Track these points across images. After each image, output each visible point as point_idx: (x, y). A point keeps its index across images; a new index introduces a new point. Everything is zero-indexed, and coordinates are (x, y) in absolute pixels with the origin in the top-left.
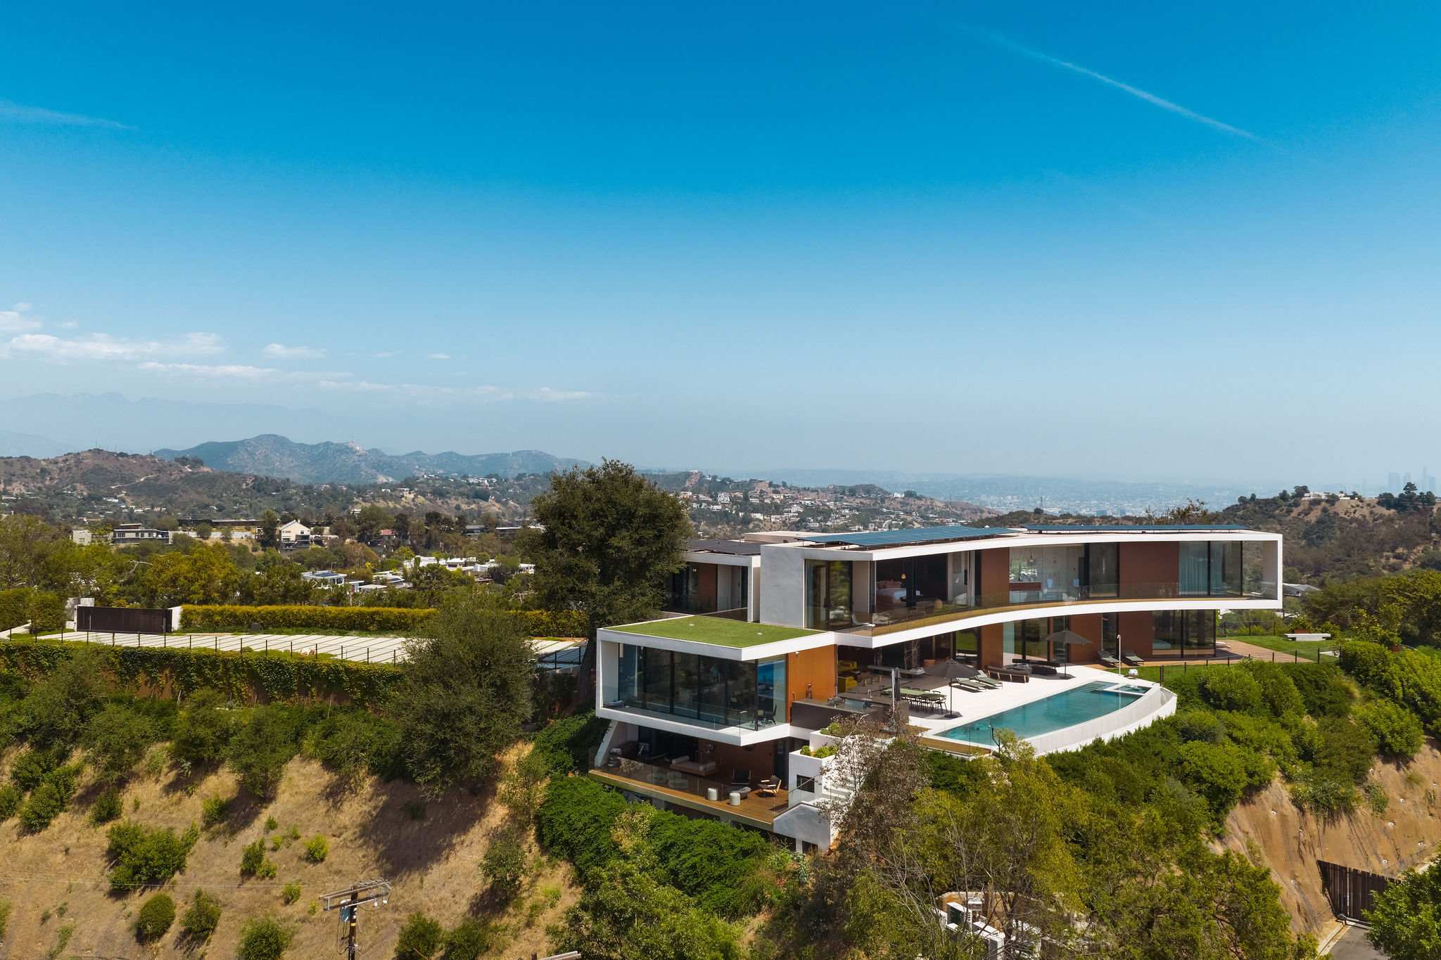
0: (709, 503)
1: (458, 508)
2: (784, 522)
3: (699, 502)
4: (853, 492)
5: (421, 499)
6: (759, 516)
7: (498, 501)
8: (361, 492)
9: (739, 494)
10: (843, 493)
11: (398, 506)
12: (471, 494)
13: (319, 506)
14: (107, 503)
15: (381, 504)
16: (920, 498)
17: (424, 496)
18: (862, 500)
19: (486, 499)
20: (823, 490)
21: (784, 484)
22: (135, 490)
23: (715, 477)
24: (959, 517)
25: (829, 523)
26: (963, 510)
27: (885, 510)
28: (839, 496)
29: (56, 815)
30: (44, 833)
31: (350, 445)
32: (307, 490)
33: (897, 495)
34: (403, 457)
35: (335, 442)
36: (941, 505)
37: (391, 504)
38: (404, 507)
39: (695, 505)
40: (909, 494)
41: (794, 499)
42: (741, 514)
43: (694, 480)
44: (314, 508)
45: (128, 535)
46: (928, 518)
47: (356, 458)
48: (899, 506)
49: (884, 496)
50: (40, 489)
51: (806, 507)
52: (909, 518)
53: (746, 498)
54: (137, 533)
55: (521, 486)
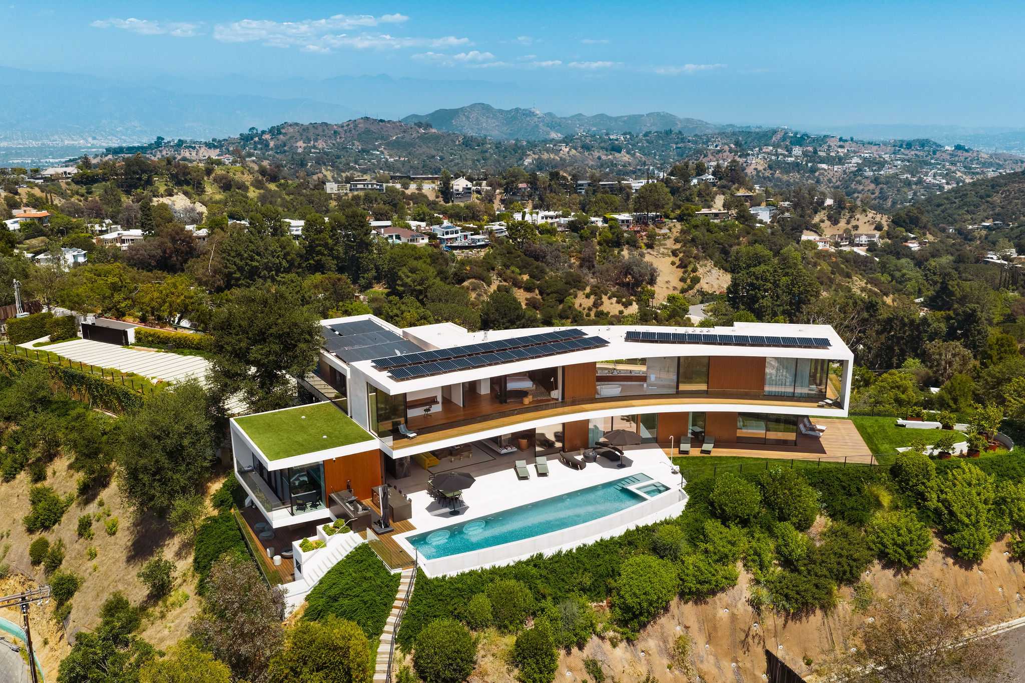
0: (785, 156)
1: (599, 158)
2: (844, 171)
3: (777, 155)
4: (909, 145)
5: (573, 152)
6: (824, 166)
7: (628, 153)
8: (532, 146)
9: (810, 149)
10: (901, 146)
11: (557, 157)
12: (610, 147)
13: (505, 157)
14: (372, 154)
15: (545, 156)
16: (967, 151)
17: (576, 149)
18: (917, 152)
19: (620, 152)
20: (885, 144)
21: (852, 139)
22: (390, 145)
23: (796, 134)
24: (1000, 166)
25: (882, 173)
26: (1005, 161)
27: (933, 161)
28: (897, 148)
29: (19, 473)
30: (12, 483)
31: (533, 110)
32: (498, 145)
33: (947, 148)
34: (569, 119)
35: (522, 108)
36: (986, 156)
37: (552, 156)
38: (561, 158)
39: (773, 158)
40: (958, 147)
41: (855, 152)
42: (810, 165)
43: (779, 136)
44: (501, 159)
45: (359, 186)
46: (970, 168)
47: (536, 119)
48: (948, 157)
49: (937, 148)
50: (334, 144)
51: (865, 158)
52: (953, 168)
53: (815, 152)
54: (364, 185)
55: (647, 141)
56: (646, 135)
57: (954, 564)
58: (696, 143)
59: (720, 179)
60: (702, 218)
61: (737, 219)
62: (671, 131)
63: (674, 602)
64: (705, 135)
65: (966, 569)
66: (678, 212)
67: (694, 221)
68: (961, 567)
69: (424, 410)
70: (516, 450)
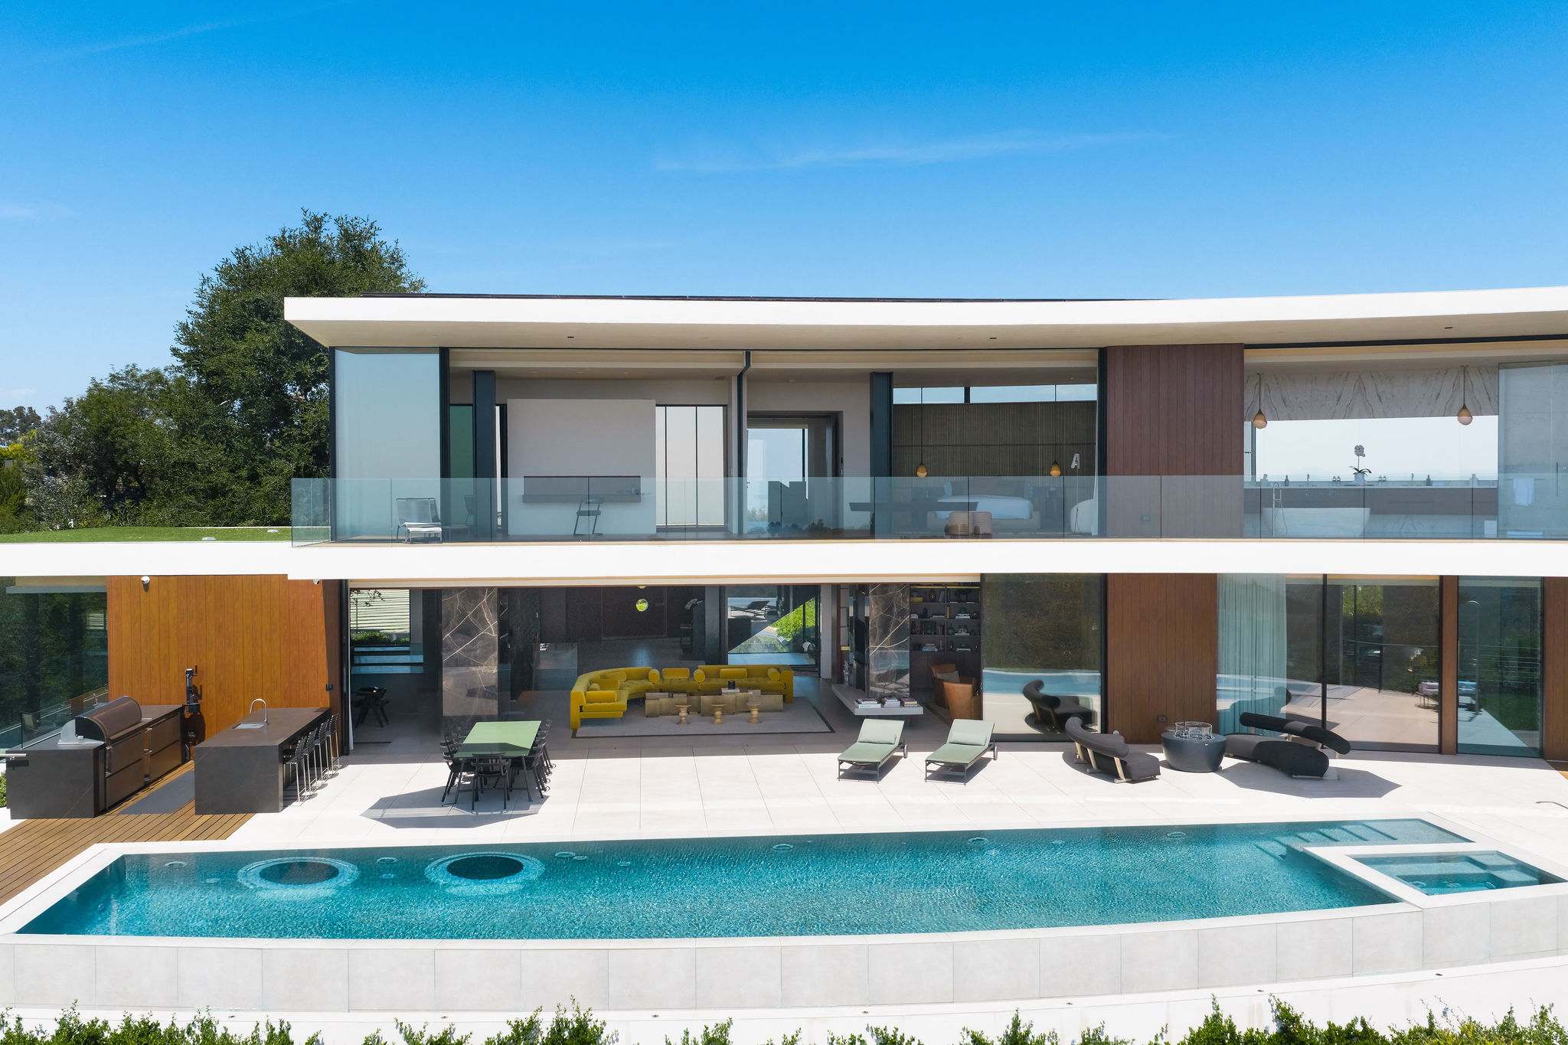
69: (580, 513)
70: (919, 711)
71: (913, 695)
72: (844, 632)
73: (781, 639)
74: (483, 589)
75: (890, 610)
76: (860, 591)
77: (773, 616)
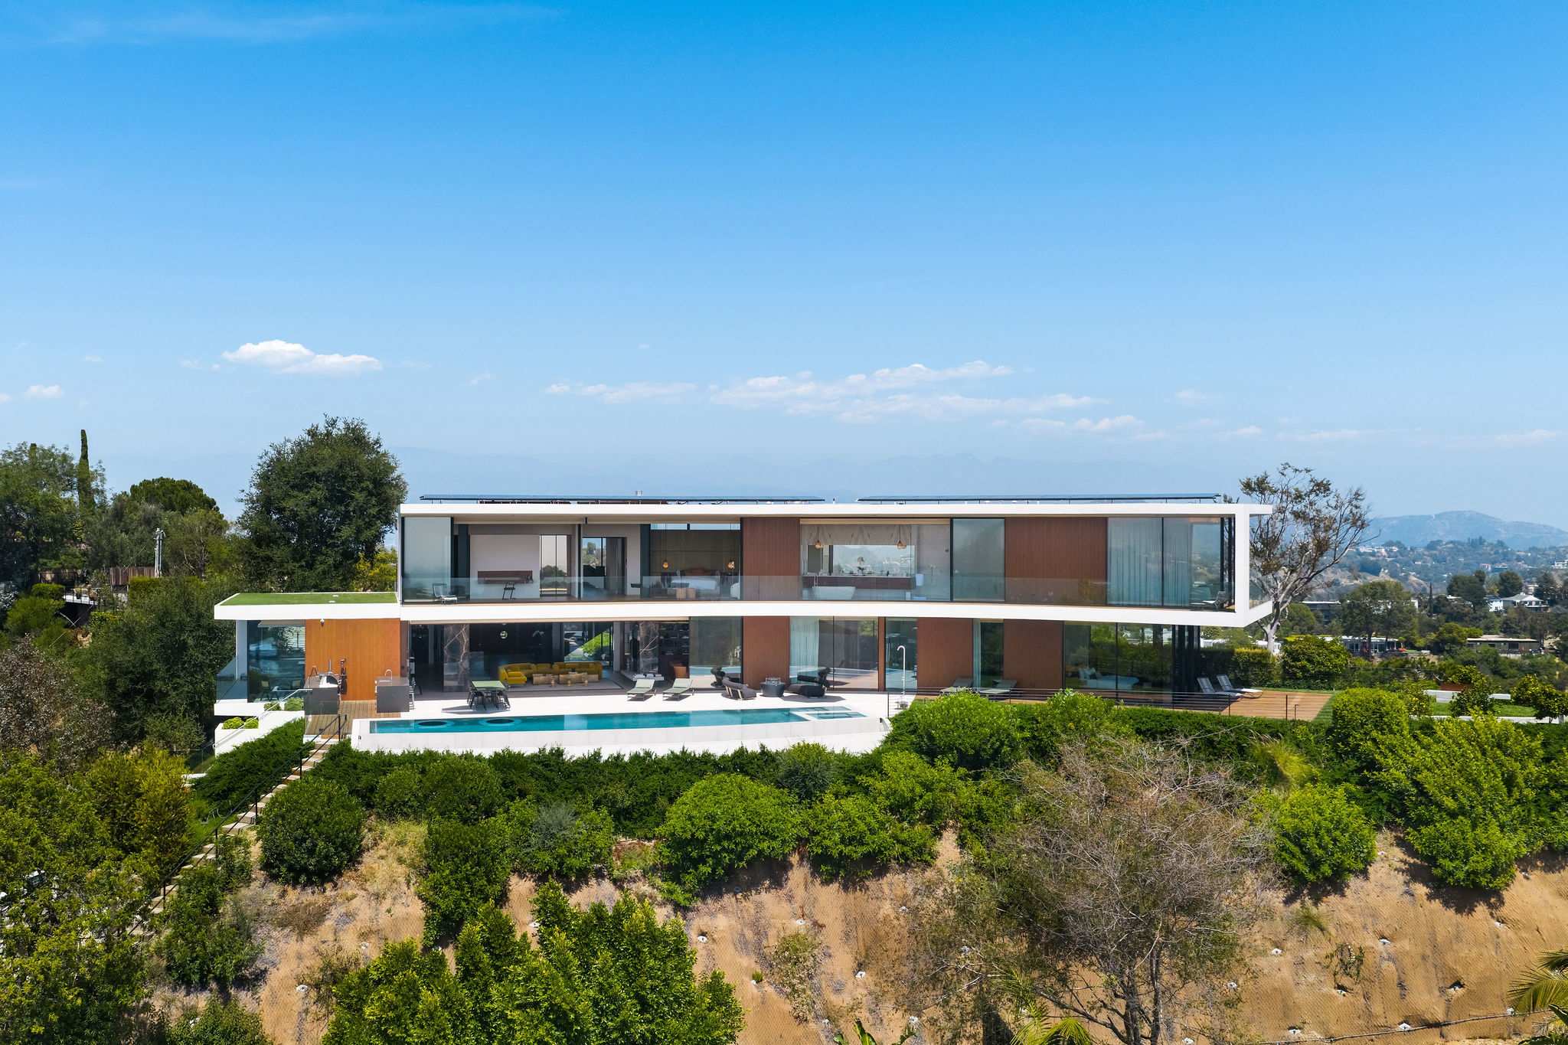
55: (1434, 558)
56: (1432, 546)
57: (1430, 897)
58: (1534, 561)
59: (1552, 603)
60: (1481, 649)
61: (1556, 653)
62: (1481, 541)
63: (798, 875)
64: (1551, 548)
65: (1459, 911)
66: (1433, 636)
67: (1464, 654)
68: (1446, 904)
69: (506, 589)
70: (662, 679)
71: (659, 672)
72: (627, 646)
73: (586, 655)
74: (463, 624)
75: (649, 634)
76: (635, 625)
77: (581, 641)
